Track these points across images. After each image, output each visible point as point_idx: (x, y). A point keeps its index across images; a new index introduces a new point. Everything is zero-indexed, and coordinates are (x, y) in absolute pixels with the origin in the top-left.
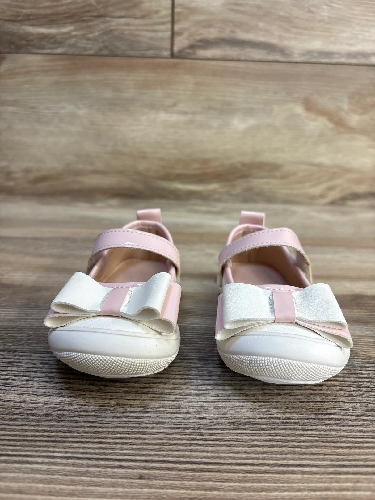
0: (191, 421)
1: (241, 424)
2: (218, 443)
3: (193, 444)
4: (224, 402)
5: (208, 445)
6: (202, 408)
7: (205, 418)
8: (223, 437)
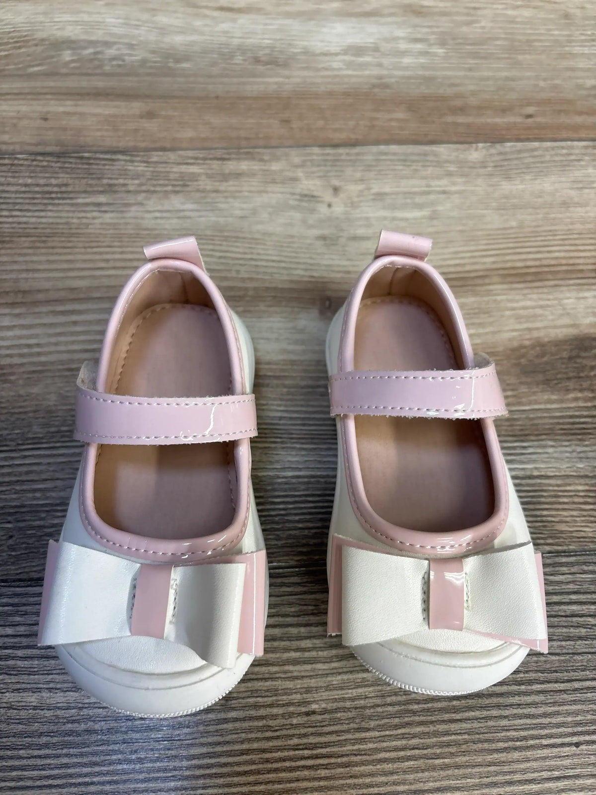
0: (295, 721)
1: (363, 718)
2: (333, 760)
3: (299, 767)
4: (340, 673)
5: (320, 767)
6: (308, 690)
7: (314, 712)
8: (340, 749)
